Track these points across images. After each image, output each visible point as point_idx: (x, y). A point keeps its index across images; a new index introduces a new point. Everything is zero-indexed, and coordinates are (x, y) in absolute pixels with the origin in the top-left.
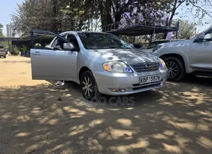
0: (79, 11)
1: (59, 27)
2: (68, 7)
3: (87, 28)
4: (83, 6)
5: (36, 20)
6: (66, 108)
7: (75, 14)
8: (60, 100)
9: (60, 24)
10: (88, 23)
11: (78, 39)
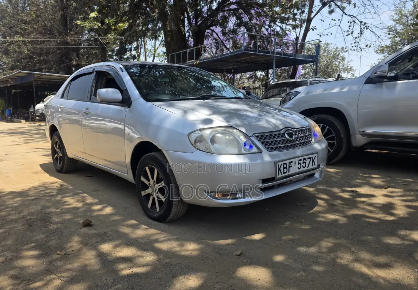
0: (116, 23)
1: (74, 56)
2: (93, 15)
3: (134, 57)
4: (125, 13)
5: (24, 43)
6: (106, 247)
7: (108, 31)
8: (88, 224)
9: (77, 50)
10: (137, 48)
11: (127, 79)
